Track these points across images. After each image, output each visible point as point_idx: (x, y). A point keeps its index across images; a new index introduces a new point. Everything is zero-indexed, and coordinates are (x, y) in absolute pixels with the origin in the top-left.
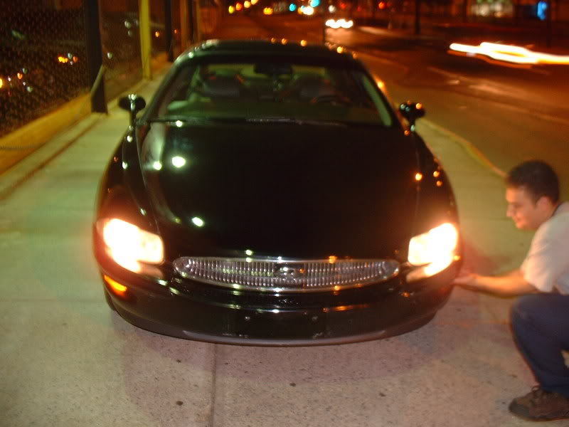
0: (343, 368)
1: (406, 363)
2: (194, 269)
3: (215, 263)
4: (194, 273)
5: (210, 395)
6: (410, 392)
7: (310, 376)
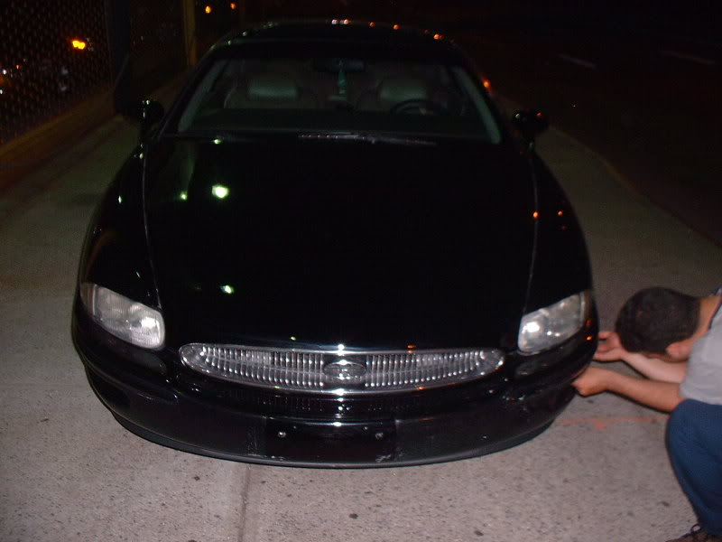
0: (425, 490)
1: (515, 483)
2: (211, 359)
3: (239, 351)
4: (209, 364)
5: (236, 531)
6: (519, 529)
7: (379, 503)
